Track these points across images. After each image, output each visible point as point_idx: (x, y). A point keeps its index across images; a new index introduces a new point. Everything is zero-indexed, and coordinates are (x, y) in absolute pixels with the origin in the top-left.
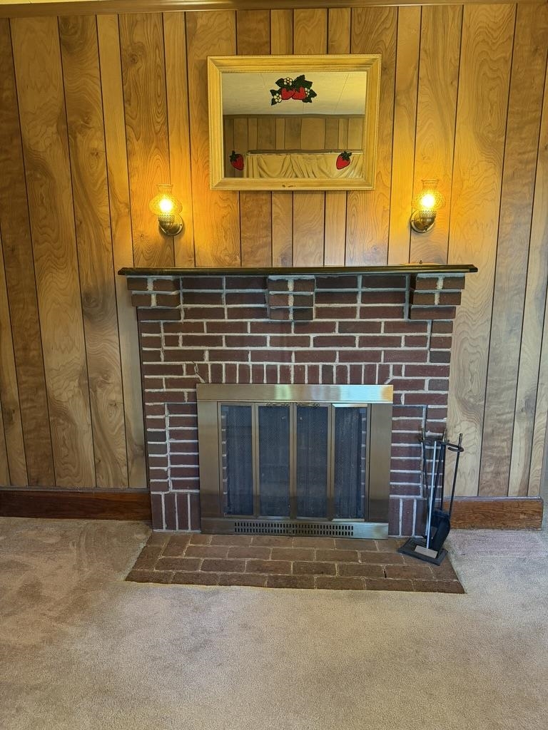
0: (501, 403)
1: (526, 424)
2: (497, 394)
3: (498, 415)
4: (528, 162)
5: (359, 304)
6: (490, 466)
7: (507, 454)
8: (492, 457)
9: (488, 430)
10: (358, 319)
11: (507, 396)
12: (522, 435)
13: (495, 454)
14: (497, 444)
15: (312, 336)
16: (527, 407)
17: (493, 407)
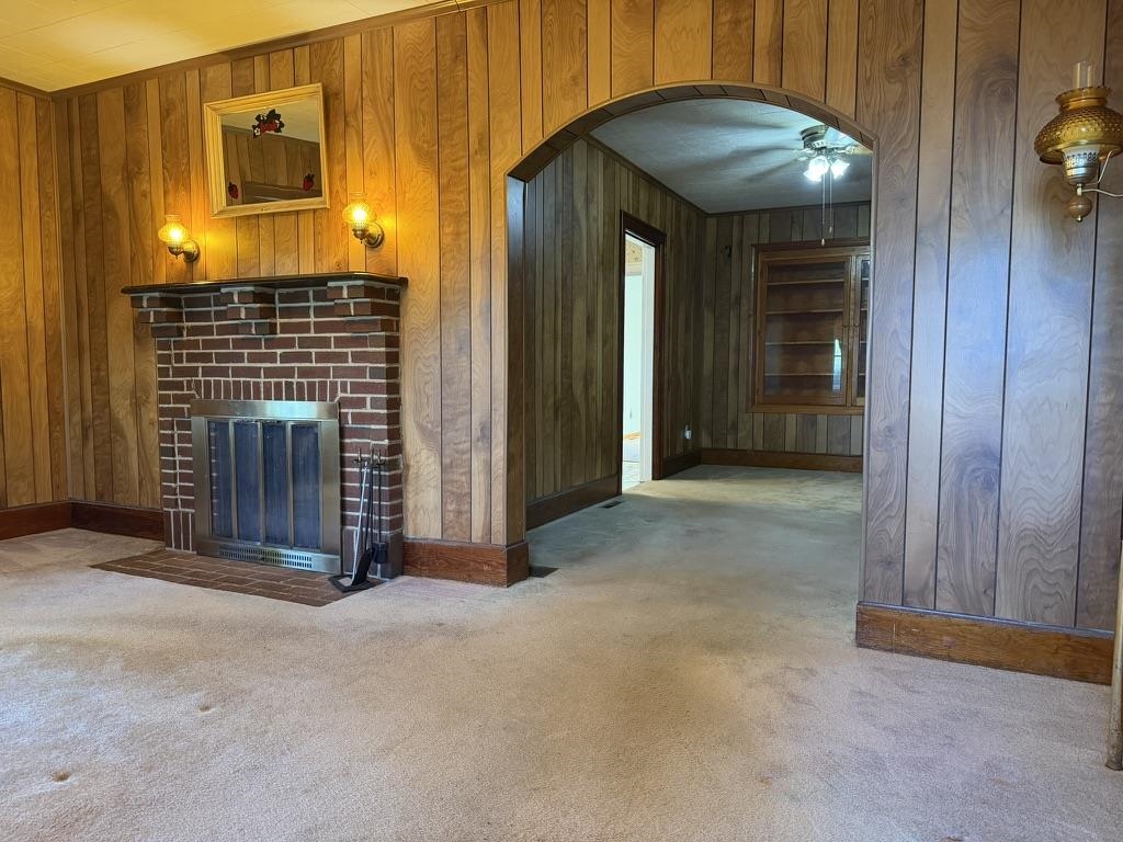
0: (457, 430)
1: (483, 456)
2: (452, 419)
3: (455, 444)
4: (460, 169)
5: (312, 319)
6: (451, 504)
7: (468, 490)
8: (453, 493)
9: (447, 461)
10: (312, 334)
11: (462, 422)
12: (481, 468)
13: (455, 490)
14: (456, 477)
15: (279, 351)
16: (483, 436)
17: (449, 435)
